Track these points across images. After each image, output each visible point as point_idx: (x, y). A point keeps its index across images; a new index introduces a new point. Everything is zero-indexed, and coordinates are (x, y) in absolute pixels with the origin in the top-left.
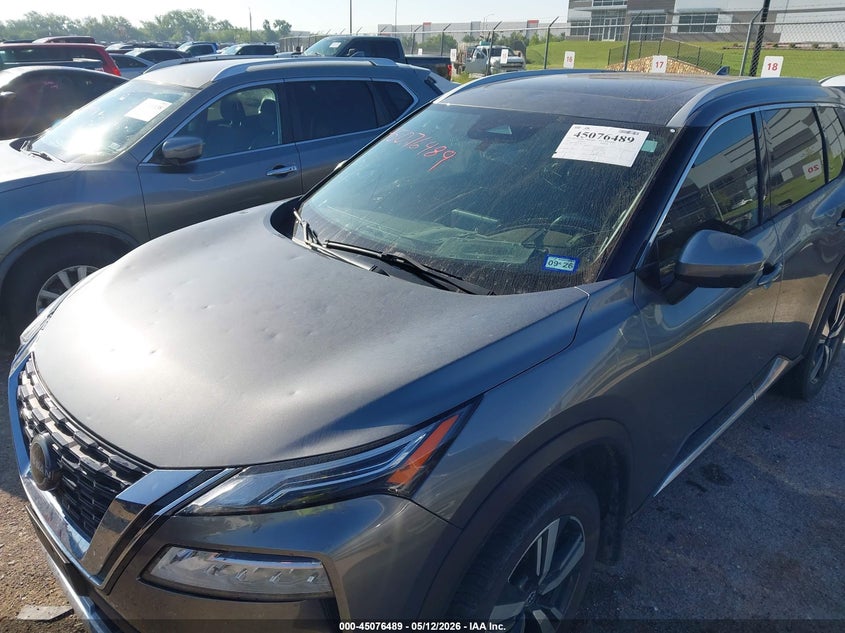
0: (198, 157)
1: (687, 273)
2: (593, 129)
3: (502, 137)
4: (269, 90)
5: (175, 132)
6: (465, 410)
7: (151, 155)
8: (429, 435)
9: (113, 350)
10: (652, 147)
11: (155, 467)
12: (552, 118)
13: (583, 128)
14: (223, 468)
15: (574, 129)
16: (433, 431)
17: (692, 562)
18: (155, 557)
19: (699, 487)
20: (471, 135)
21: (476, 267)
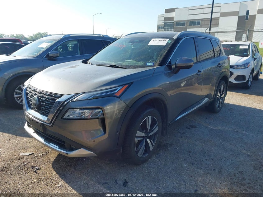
0: (58, 57)
1: (178, 66)
2: (157, 39)
3: (137, 42)
4: (76, 41)
5: (52, 50)
6: (130, 84)
7: (45, 56)
8: (122, 87)
9: (50, 80)
10: (170, 42)
11: (64, 95)
12: (148, 38)
13: (155, 39)
14: (80, 93)
15: (153, 39)
16: (123, 87)
17: (187, 140)
18: (65, 112)
19: (189, 129)
20: (129, 42)
21: (132, 66)
